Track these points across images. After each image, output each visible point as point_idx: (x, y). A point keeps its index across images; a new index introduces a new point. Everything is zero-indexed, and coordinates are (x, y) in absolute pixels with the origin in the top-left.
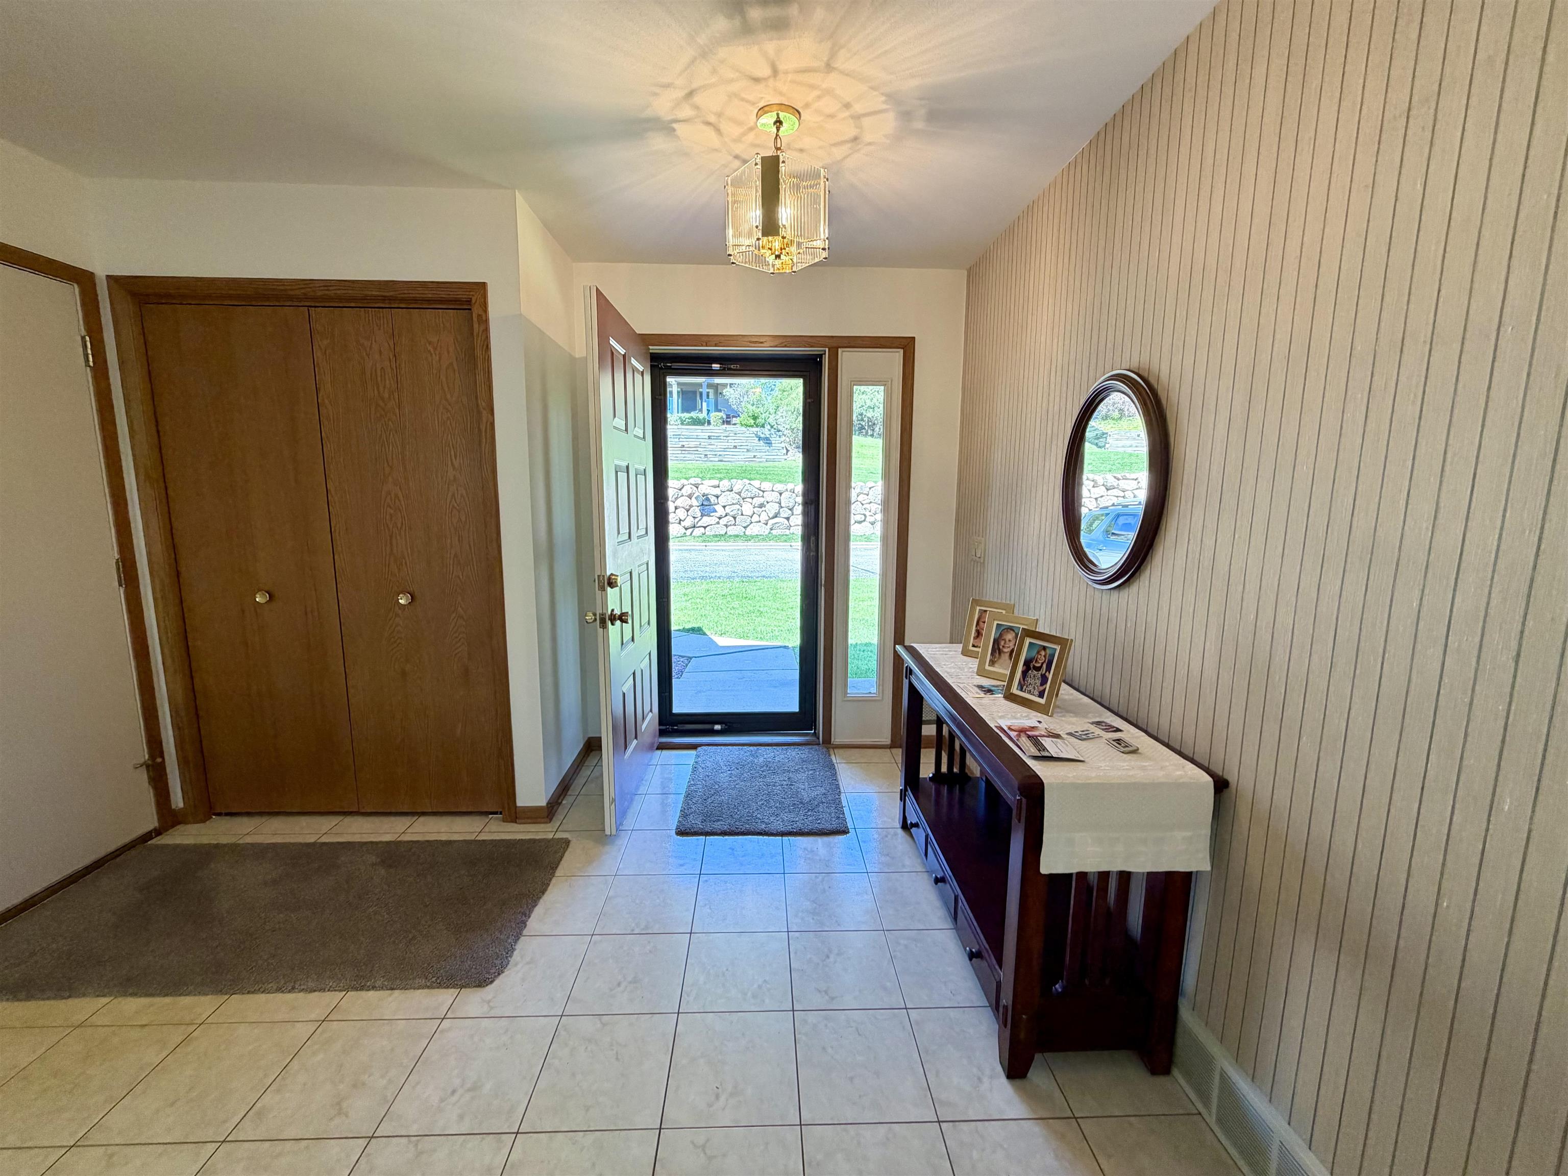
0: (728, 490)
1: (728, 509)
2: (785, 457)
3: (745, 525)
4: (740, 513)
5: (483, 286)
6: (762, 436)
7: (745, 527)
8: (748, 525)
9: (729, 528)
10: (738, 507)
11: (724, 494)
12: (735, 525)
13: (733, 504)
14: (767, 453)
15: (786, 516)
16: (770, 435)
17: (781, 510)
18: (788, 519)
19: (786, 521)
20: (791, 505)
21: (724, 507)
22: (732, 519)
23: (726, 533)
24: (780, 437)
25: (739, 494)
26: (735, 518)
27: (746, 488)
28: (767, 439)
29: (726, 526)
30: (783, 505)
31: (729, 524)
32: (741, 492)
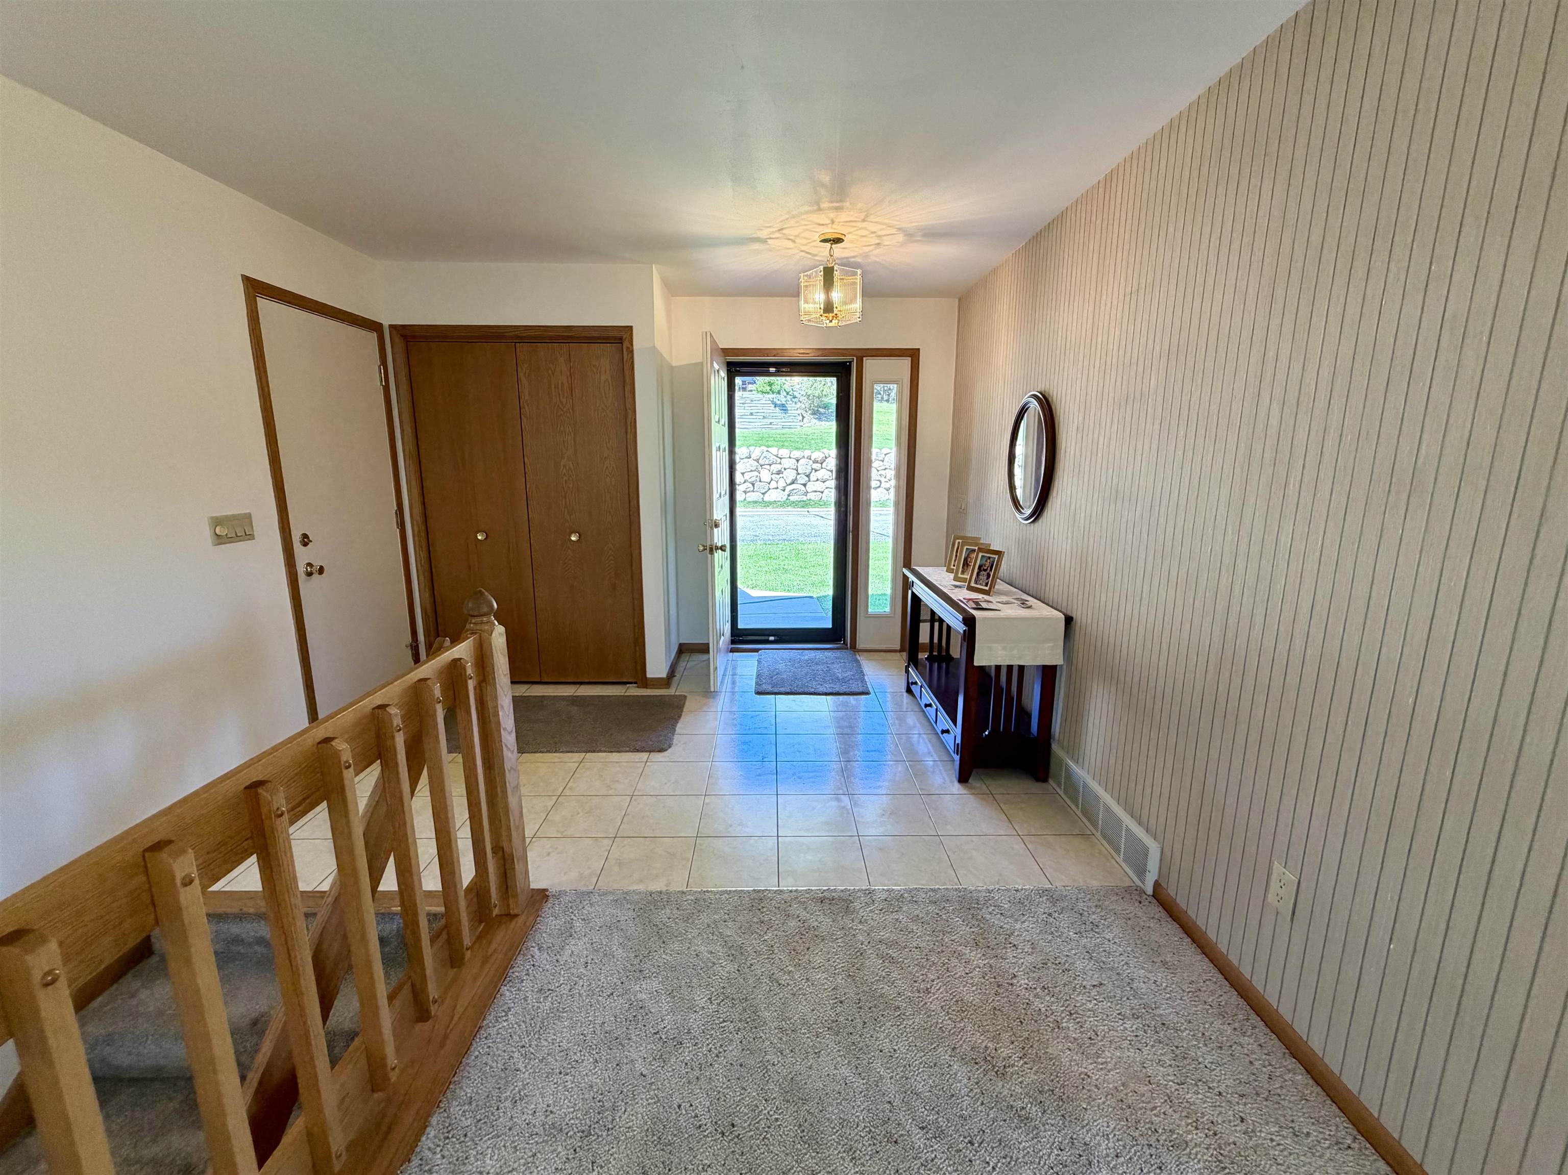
0: (747, 458)
1: (747, 476)
2: (801, 424)
3: (763, 491)
4: (758, 479)
5: (630, 328)
6: (778, 402)
7: (763, 494)
8: (766, 492)
9: (748, 494)
10: (756, 473)
11: (742, 461)
12: (753, 491)
13: (752, 471)
14: (783, 420)
16: (786, 401)
17: (798, 477)
18: (805, 485)
19: (803, 488)
20: (808, 472)
21: (743, 474)
22: (751, 485)
23: (745, 499)
24: (796, 403)
25: (757, 461)
26: (753, 485)
27: (764, 455)
28: (783, 405)
29: (745, 492)
30: (800, 471)
31: (748, 490)
32: (758, 459)
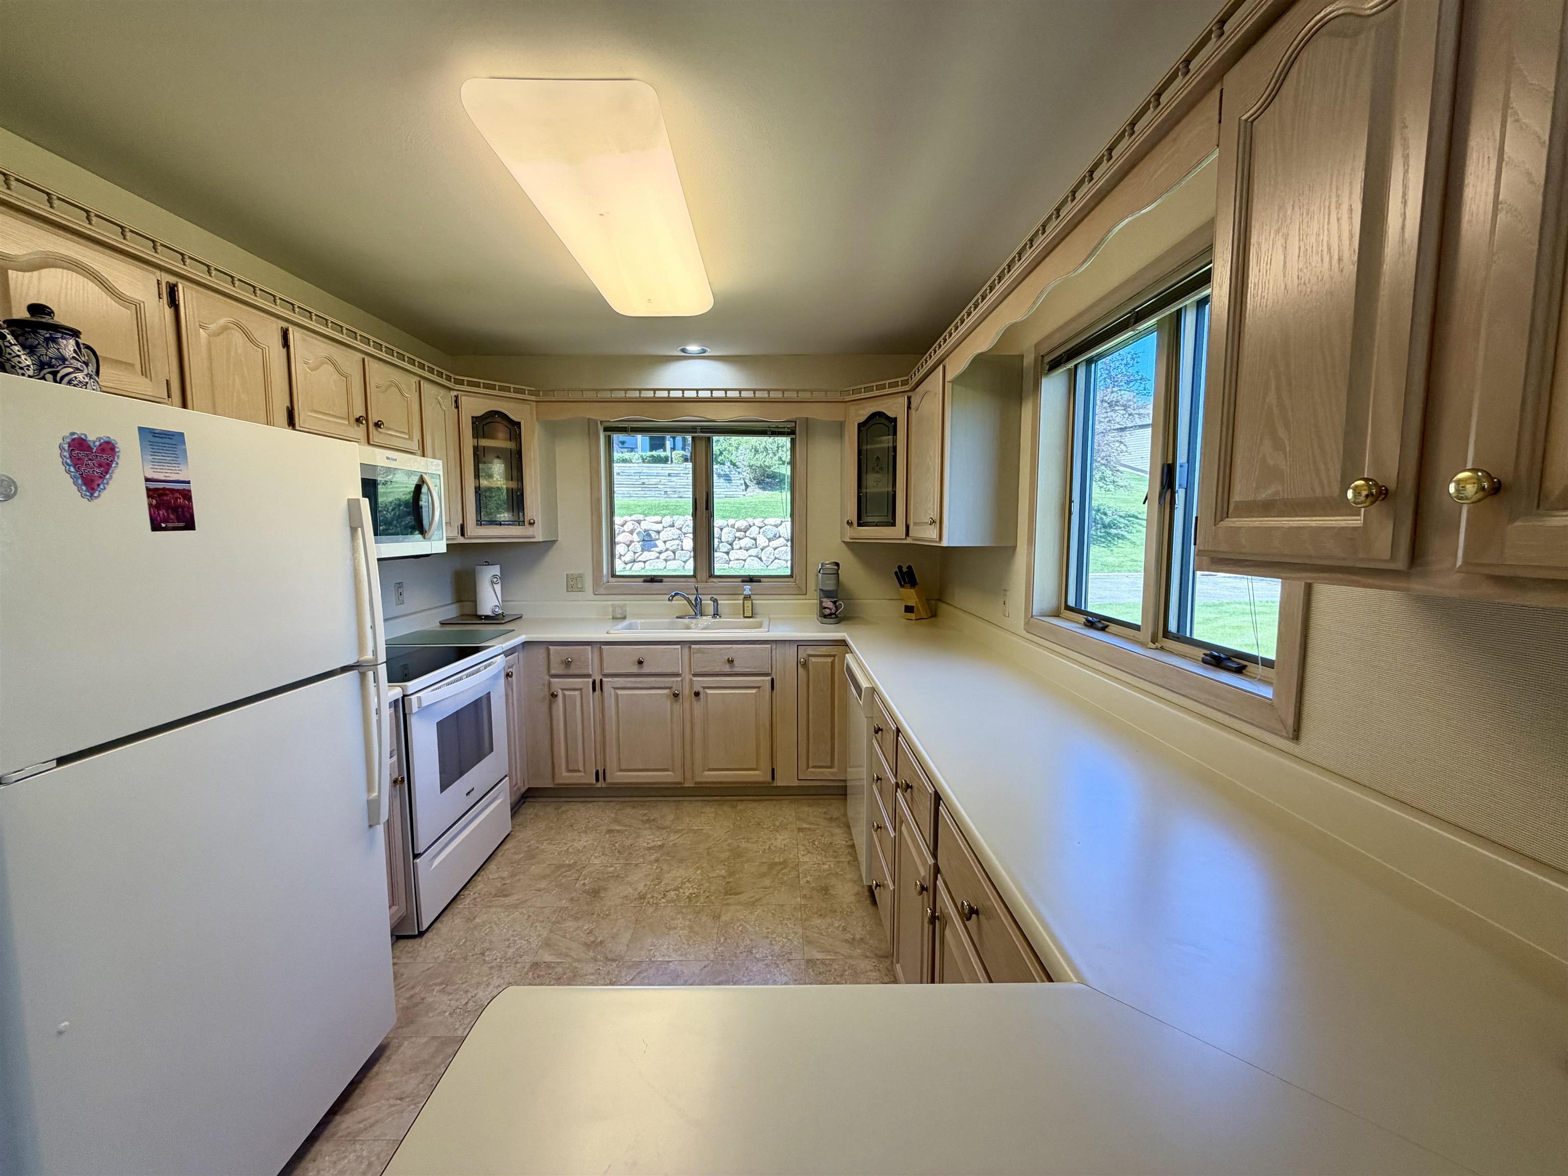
15: (725, 550)
